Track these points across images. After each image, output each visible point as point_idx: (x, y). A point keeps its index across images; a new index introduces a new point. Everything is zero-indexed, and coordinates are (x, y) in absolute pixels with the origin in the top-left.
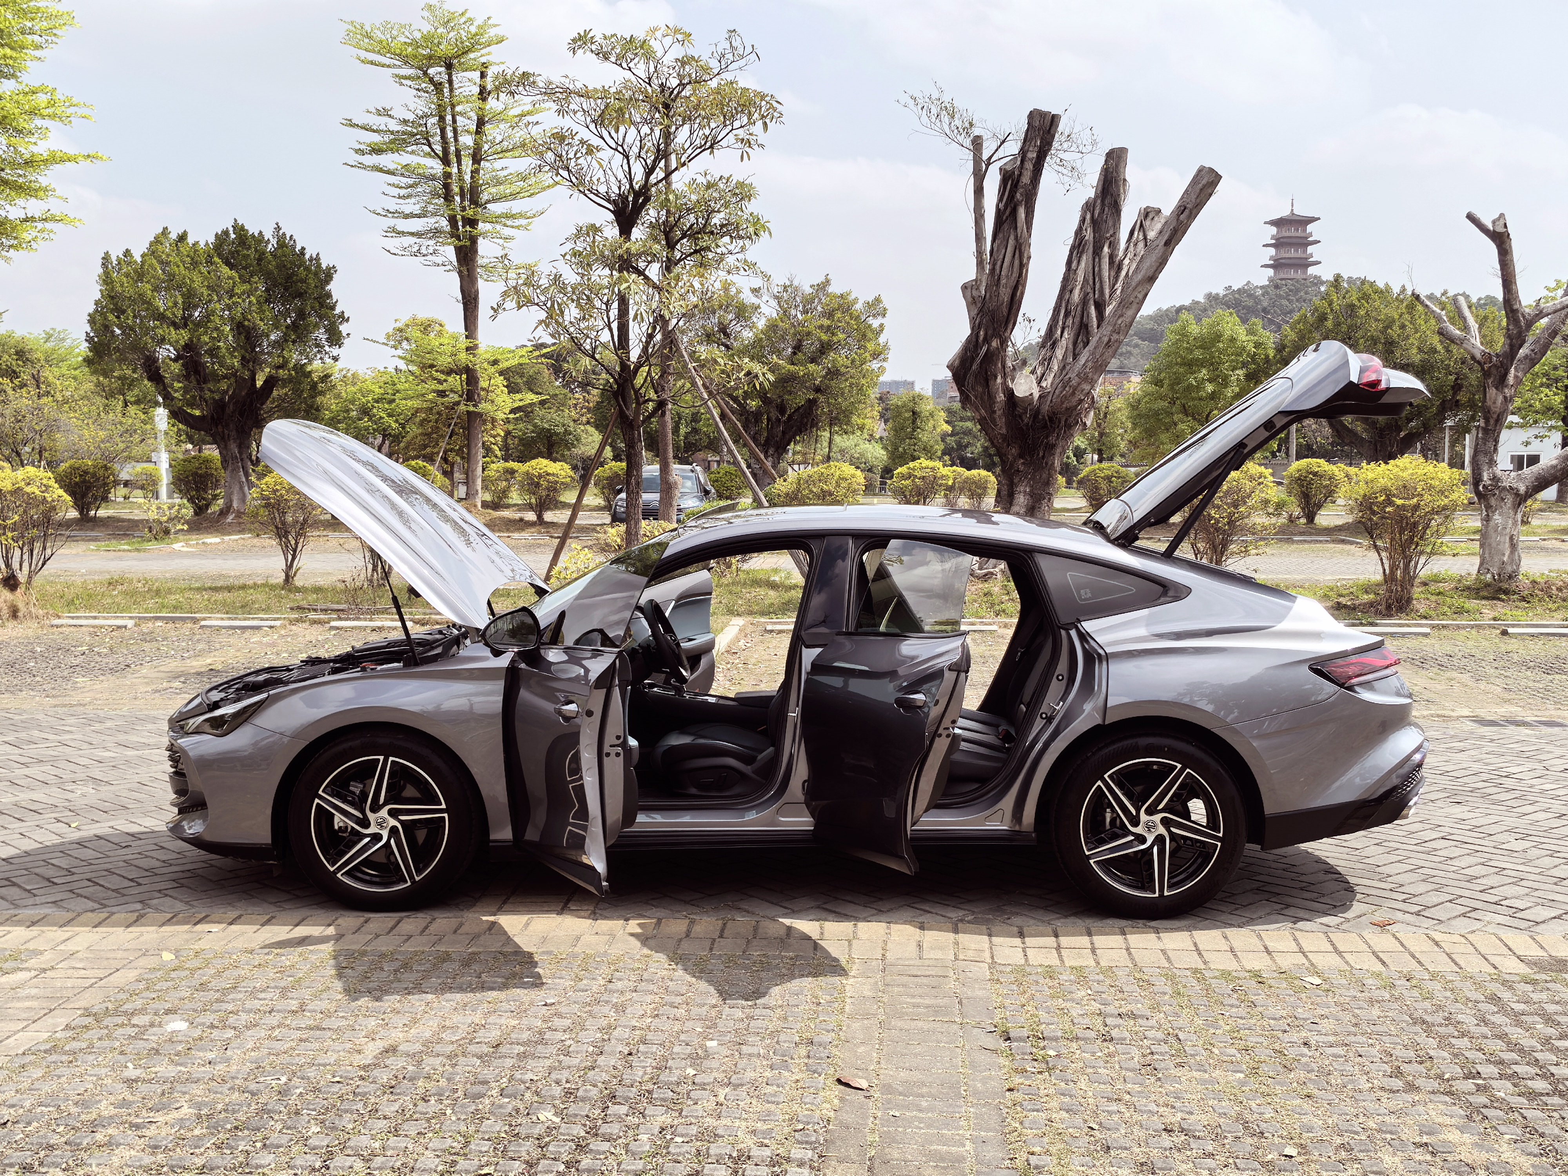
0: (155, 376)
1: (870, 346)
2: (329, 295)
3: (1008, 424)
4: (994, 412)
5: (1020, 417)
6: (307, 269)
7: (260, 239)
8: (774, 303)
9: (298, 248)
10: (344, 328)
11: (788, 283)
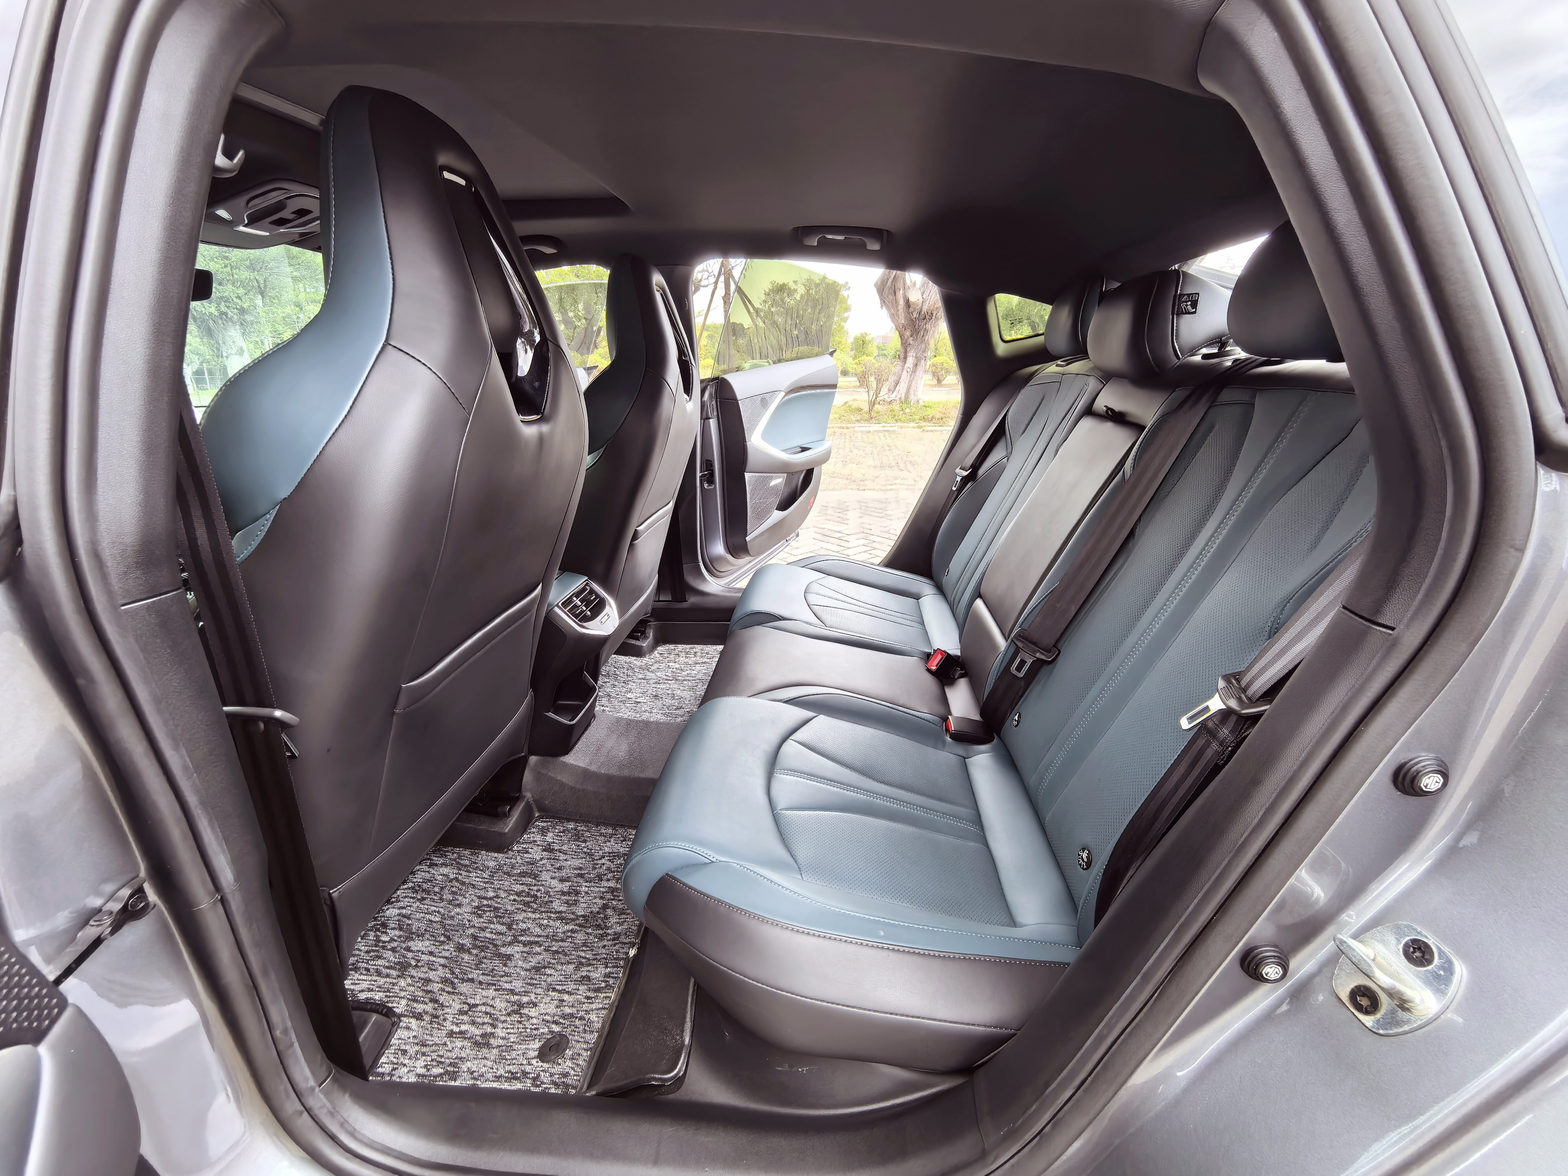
3: (906, 318)
4: (898, 310)
5: (912, 314)
8: (803, 287)
11: (809, 278)
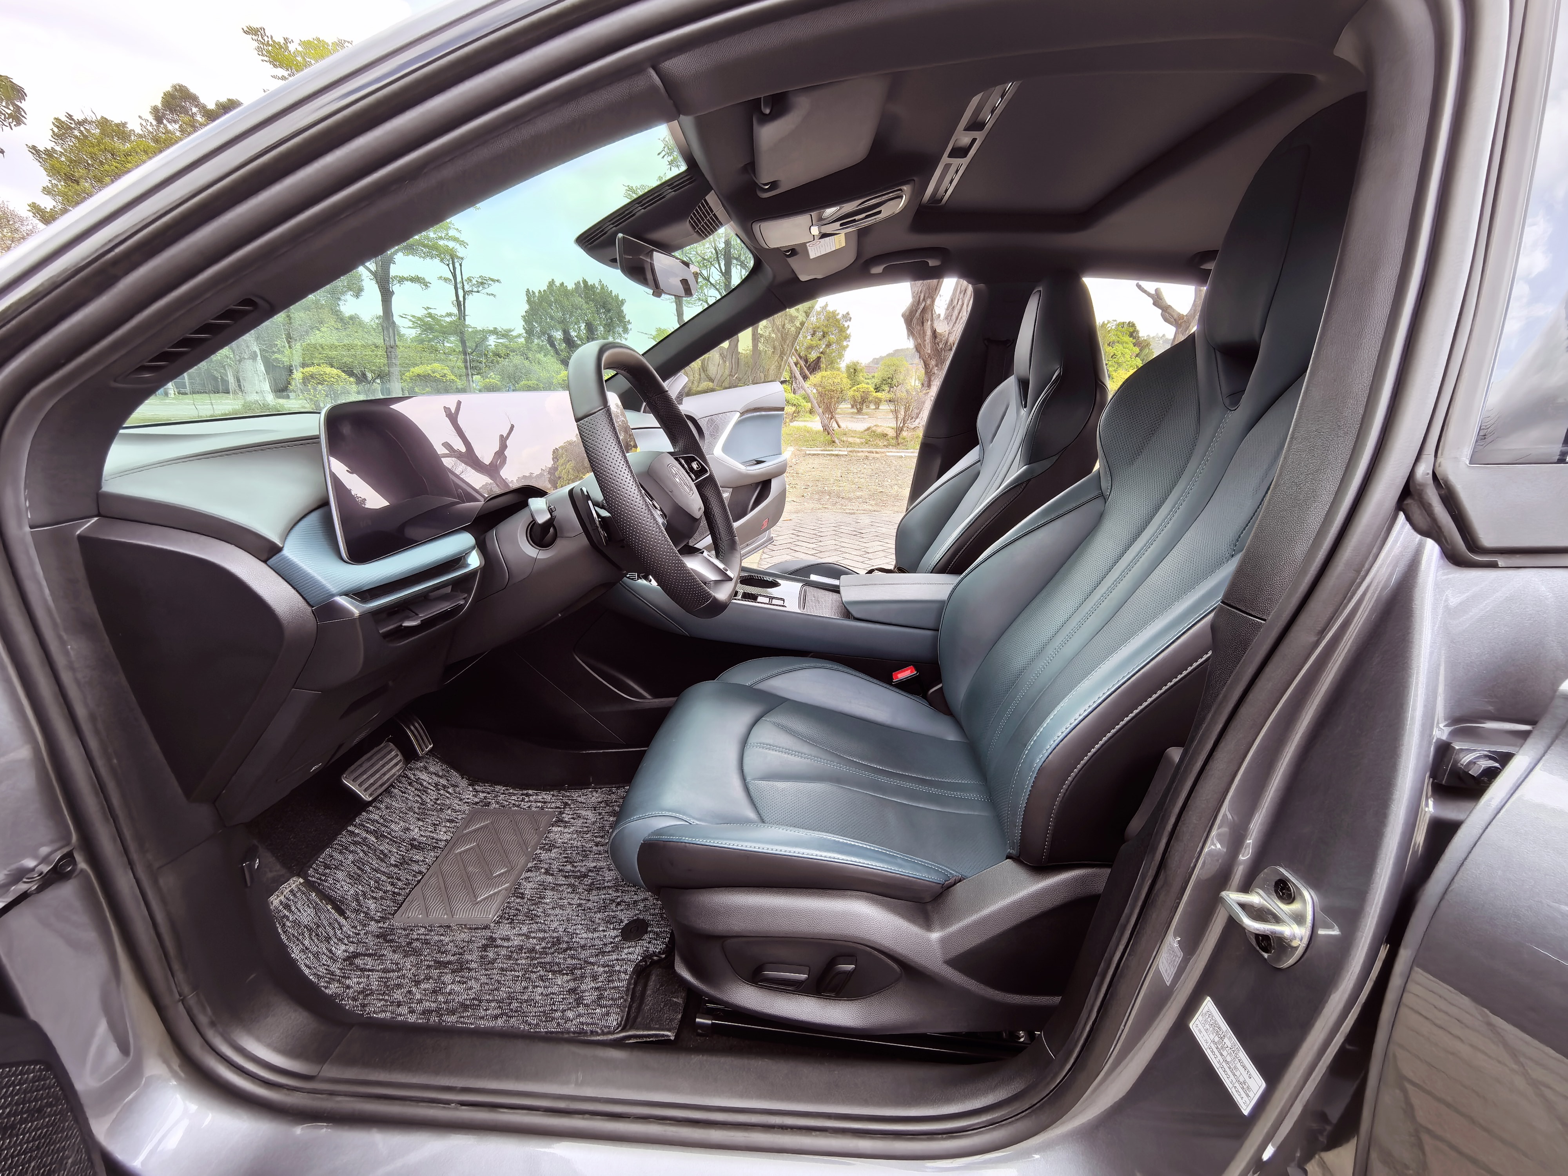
0: (552, 345)
1: (844, 334)
2: (623, 311)
3: (932, 348)
6: (613, 299)
7: (593, 287)
9: (609, 291)
10: (629, 327)
